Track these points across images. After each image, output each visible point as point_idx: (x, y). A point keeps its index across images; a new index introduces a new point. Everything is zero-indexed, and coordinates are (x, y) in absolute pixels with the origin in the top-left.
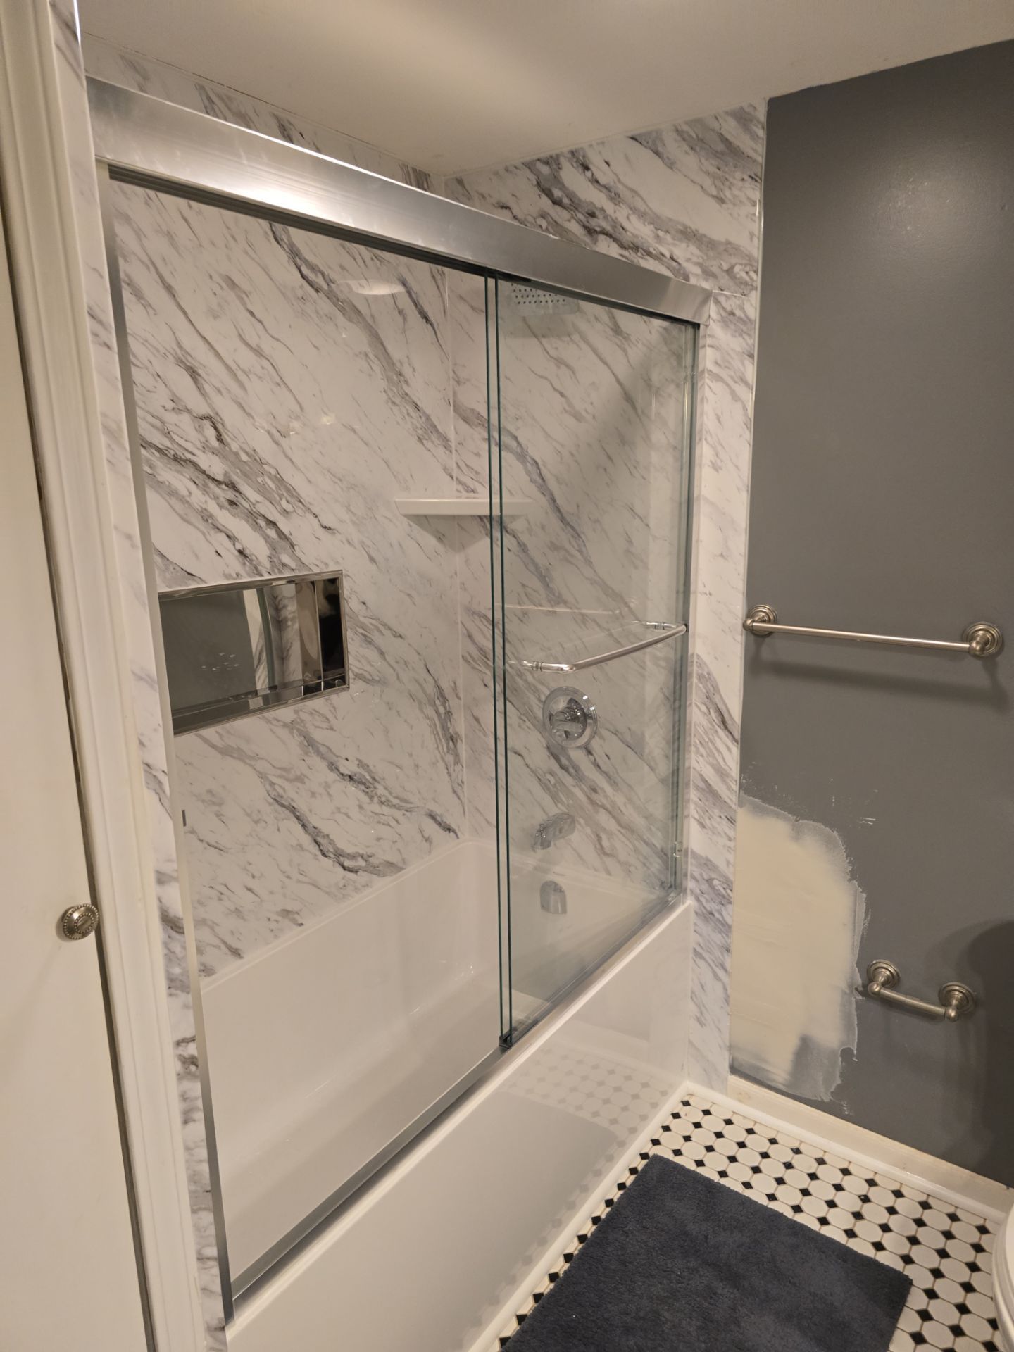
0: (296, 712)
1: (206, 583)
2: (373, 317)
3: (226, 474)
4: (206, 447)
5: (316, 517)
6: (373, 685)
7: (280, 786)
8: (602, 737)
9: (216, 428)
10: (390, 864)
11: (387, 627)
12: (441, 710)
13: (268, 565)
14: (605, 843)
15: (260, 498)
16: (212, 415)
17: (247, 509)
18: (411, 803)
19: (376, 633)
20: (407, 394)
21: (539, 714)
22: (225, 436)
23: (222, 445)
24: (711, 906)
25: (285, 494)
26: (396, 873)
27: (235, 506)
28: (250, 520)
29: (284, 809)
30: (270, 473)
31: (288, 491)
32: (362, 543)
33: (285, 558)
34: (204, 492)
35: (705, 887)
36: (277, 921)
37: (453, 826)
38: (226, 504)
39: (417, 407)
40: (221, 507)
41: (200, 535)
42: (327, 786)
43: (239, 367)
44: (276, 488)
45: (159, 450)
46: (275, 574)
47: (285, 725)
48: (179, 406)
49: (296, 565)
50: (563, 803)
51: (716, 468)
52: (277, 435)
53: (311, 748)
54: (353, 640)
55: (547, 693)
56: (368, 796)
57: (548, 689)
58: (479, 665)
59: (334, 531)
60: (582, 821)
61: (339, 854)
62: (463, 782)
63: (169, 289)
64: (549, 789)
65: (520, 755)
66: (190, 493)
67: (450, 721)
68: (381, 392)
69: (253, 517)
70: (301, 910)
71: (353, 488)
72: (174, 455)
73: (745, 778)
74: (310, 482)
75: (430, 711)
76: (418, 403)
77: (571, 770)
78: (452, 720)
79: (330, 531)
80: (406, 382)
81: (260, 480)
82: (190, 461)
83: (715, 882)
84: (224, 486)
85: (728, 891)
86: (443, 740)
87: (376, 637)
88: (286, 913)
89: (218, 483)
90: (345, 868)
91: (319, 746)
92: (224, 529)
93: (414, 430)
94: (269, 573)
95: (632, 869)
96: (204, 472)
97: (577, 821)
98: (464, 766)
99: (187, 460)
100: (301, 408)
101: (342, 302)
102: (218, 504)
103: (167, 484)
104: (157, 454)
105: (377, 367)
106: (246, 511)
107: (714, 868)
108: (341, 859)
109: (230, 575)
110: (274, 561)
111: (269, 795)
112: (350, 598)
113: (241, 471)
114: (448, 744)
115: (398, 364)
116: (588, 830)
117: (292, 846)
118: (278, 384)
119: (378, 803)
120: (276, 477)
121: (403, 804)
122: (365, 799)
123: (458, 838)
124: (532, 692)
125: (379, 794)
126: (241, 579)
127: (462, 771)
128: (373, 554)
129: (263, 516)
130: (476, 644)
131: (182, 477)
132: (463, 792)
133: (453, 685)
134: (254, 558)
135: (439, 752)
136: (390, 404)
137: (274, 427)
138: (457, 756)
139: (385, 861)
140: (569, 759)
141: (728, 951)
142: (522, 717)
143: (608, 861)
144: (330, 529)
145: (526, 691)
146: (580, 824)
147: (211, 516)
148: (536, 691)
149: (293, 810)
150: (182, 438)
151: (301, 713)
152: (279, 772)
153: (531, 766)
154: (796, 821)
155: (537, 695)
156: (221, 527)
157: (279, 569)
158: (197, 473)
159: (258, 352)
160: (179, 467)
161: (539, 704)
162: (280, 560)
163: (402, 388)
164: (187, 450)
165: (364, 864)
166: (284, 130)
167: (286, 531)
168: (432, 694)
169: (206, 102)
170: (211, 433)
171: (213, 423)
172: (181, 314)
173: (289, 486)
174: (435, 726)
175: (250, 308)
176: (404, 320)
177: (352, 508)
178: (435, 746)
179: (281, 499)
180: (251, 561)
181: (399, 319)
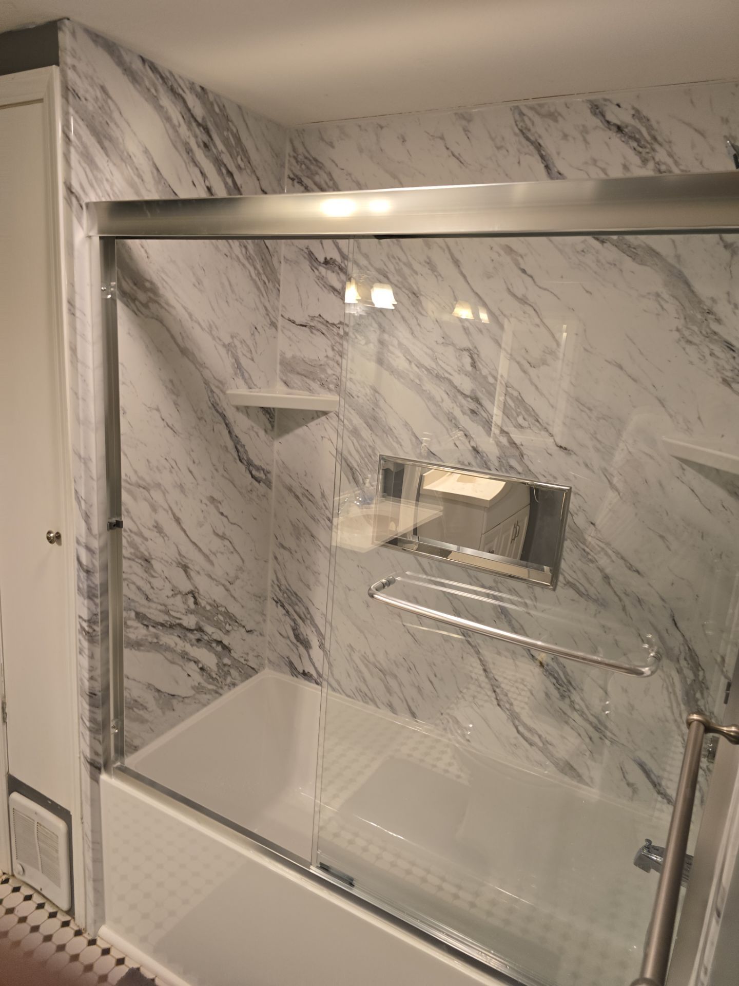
1: (443, 462)
2: (678, 257)
3: (473, 391)
4: (461, 370)
5: (552, 436)
6: (587, 601)
9: (472, 358)
10: (573, 769)
11: (620, 556)
12: (689, 674)
13: (497, 463)
15: (498, 412)
16: (472, 348)
17: (485, 418)
19: (602, 556)
20: (715, 333)
22: (478, 364)
23: (474, 370)
25: (523, 413)
27: (475, 414)
28: (486, 427)
30: (512, 395)
31: (527, 410)
32: (604, 470)
33: (513, 463)
34: (453, 401)
38: (469, 412)
39: (729, 346)
40: (464, 413)
41: (444, 429)
42: (515, 656)
43: (502, 313)
44: (515, 406)
45: (427, 370)
46: (502, 471)
48: (447, 342)
49: (523, 471)
52: (527, 366)
54: (571, 550)
56: (559, 692)
59: (571, 452)
61: (515, 716)
66: (443, 400)
68: (671, 331)
72: (436, 374)
74: (552, 406)
75: (668, 665)
76: (733, 342)
78: (705, 694)
79: (565, 451)
80: (718, 321)
81: (501, 398)
82: (447, 379)
84: (469, 399)
89: (465, 396)
90: (519, 732)
92: (463, 429)
93: (718, 371)
94: (497, 470)
96: (456, 387)
99: (445, 378)
100: (558, 345)
101: (635, 248)
102: (462, 411)
103: (428, 392)
104: (425, 372)
105: (671, 307)
106: (484, 419)
108: (517, 723)
109: (463, 462)
110: (502, 462)
112: (577, 514)
113: (486, 390)
115: (709, 303)
118: (538, 326)
119: (570, 706)
120: (517, 398)
121: (602, 728)
122: (555, 692)
125: (572, 699)
128: (616, 484)
129: (498, 426)
131: (439, 389)
134: (485, 455)
136: (683, 343)
137: (524, 358)
139: (567, 762)
144: (565, 449)
147: (455, 418)
149: (478, 652)
150: (444, 363)
151: (499, 585)
156: (461, 427)
157: (506, 469)
158: (450, 387)
159: (523, 301)
160: (438, 382)
162: (508, 463)
163: (708, 326)
164: (446, 371)
165: (541, 744)
166: (597, 109)
167: (518, 442)
168: (676, 651)
169: (517, 117)
170: (467, 361)
171: (470, 354)
172: (461, 278)
173: (529, 407)
174: (673, 685)
175: (523, 266)
176: (734, 253)
177: (599, 437)
178: (668, 704)
179: (518, 416)
180: (482, 457)
181: (726, 254)
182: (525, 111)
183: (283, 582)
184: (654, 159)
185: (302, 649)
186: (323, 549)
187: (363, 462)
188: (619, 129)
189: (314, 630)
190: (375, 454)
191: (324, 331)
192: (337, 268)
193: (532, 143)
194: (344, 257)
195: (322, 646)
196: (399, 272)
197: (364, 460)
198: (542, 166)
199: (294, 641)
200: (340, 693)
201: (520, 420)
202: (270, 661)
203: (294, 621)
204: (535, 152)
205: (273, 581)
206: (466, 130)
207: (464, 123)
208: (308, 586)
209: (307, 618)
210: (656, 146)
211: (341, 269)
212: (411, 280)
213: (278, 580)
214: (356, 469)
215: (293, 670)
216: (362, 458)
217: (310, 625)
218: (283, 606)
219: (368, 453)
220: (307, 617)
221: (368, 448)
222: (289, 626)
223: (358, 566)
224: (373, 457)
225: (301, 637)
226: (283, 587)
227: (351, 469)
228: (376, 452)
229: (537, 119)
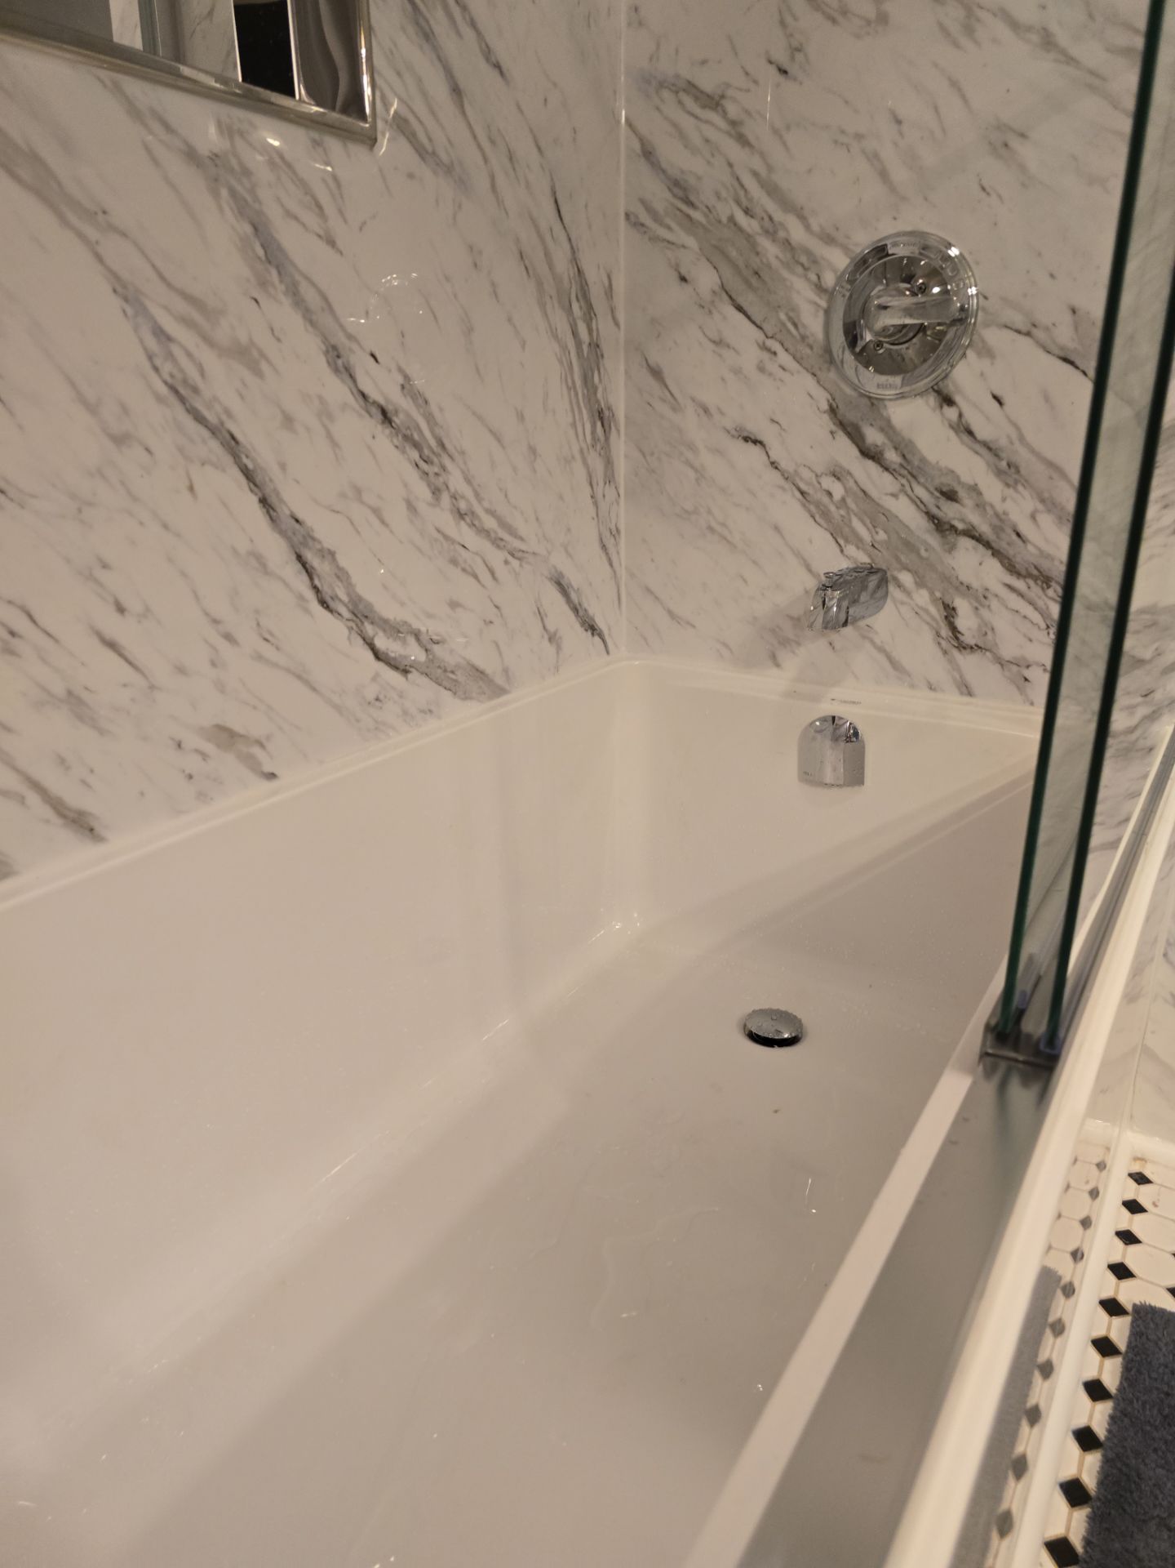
0: (223, 130)
7: (189, 355)
8: (987, 352)
10: (479, 673)
14: (966, 621)
18: (522, 539)
21: (814, 324)
26: (490, 698)
29: (205, 433)
36: (204, 756)
37: (601, 623)
42: (326, 413)
47: (191, 155)
50: (859, 542)
53: (273, 272)
55: (841, 261)
56: (429, 485)
57: (846, 249)
58: (669, 228)
60: (906, 578)
61: (361, 615)
62: (618, 531)
64: (826, 514)
65: (756, 442)
67: (599, 370)
70: (268, 738)
77: (892, 456)
78: (602, 369)
86: (585, 412)
88: (226, 737)
90: (378, 655)
91: (299, 275)
97: (895, 579)
98: (622, 493)
108: (369, 629)
111: (156, 369)
114: (594, 426)
116: (922, 597)
117: (235, 551)
119: (452, 511)
121: (506, 537)
122: (422, 491)
123: (608, 653)
124: (800, 270)
127: (618, 503)
130: (664, 171)
132: (618, 553)
133: (606, 283)
135: (577, 435)
138: (609, 463)
139: (468, 663)
140: (887, 428)
142: (770, 343)
143: (969, 663)
145: (785, 273)
146: (899, 585)
149: (232, 444)
152: (181, 306)
153: (783, 465)
155: (814, 278)
161: (817, 299)
165: (423, 656)
168: (566, 284)
174: (570, 366)
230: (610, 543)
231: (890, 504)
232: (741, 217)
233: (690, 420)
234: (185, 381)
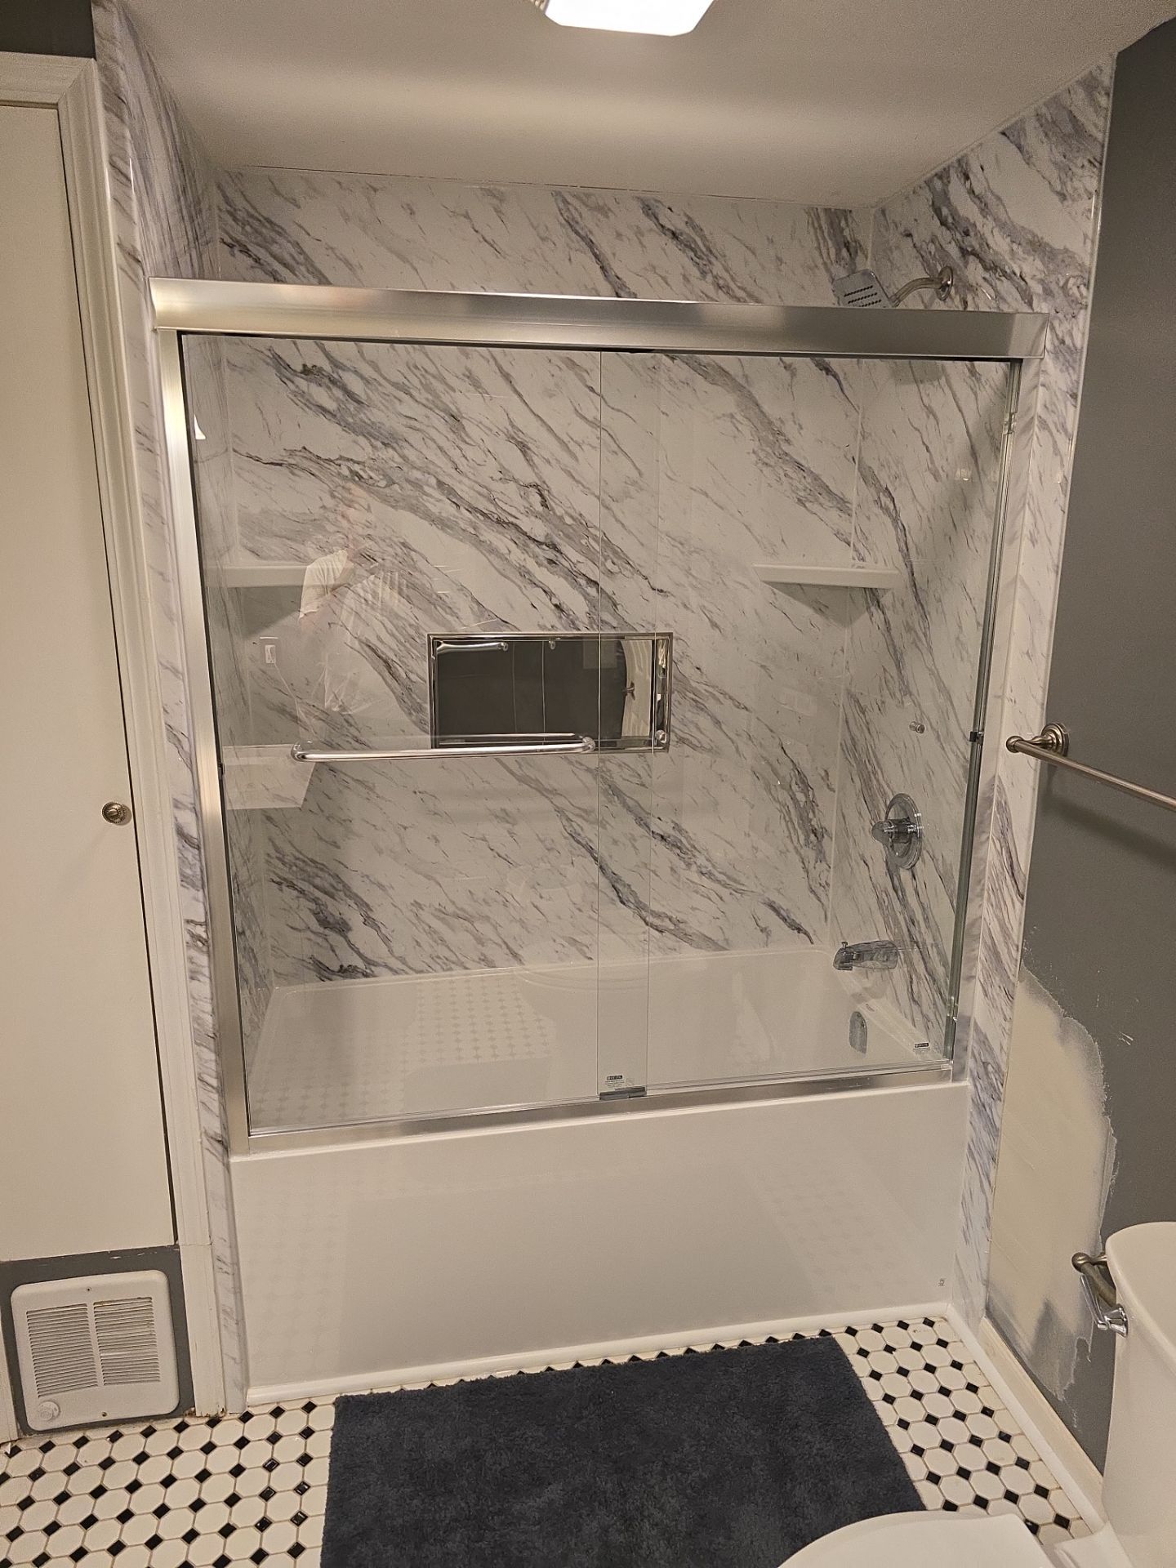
0: (602, 761)
1: (519, 630)
2: (746, 376)
3: (548, 535)
4: (529, 512)
5: (646, 579)
6: (701, 753)
7: (579, 825)
8: (923, 861)
9: (541, 495)
10: (708, 939)
11: (727, 696)
12: (801, 797)
13: (586, 621)
14: (915, 987)
15: (582, 559)
16: (539, 483)
17: (567, 568)
18: (744, 885)
19: (712, 701)
20: (786, 454)
22: (550, 502)
23: (546, 509)
24: (985, 1097)
25: (611, 556)
26: (715, 950)
27: (554, 564)
28: (569, 578)
29: (581, 847)
30: (596, 536)
31: (615, 553)
32: (703, 608)
33: (607, 617)
34: (524, 551)
35: (981, 1070)
36: (563, 946)
37: (805, 927)
38: (546, 562)
39: (800, 467)
40: (540, 565)
41: (517, 589)
42: (633, 839)
43: (572, 439)
44: (601, 549)
45: (483, 514)
46: (594, 629)
47: (588, 770)
48: (505, 476)
49: (618, 624)
50: (891, 930)
51: (1033, 541)
52: (608, 500)
53: (616, 797)
54: (680, 702)
55: (891, 796)
56: (684, 861)
57: (892, 791)
58: (850, 756)
59: (668, 594)
61: (642, 908)
62: (827, 884)
63: (507, 377)
64: (883, 911)
65: (867, 865)
66: (510, 551)
67: (814, 812)
68: (749, 453)
69: (573, 575)
70: (590, 945)
71: (697, 553)
72: (497, 519)
73: (1026, 946)
74: (642, 545)
75: (784, 796)
76: (803, 462)
77: (900, 893)
78: (816, 812)
79: (662, 594)
80: (788, 441)
81: (583, 542)
82: (512, 524)
83: (990, 1068)
84: (544, 547)
85: (999, 1085)
86: (800, 832)
87: (711, 704)
88: (573, 942)
89: (539, 543)
90: (647, 924)
91: (626, 797)
92: (541, 585)
93: (793, 491)
94: (587, 628)
95: (930, 1024)
96: (525, 534)
97: (899, 955)
98: (832, 866)
99: (509, 522)
100: (640, 474)
101: (705, 367)
102: (537, 563)
103: (488, 542)
104: (481, 518)
105: (746, 428)
107: (990, 1050)
108: (645, 913)
109: (545, 627)
110: (592, 618)
111: (565, 830)
112: (681, 662)
113: (564, 533)
114: (808, 837)
115: (778, 424)
116: (905, 968)
117: (587, 883)
118: (617, 454)
119: (698, 872)
120: (602, 539)
121: (731, 883)
122: (680, 863)
123: (812, 943)
124: (881, 793)
125: (699, 864)
126: (556, 631)
127: (828, 871)
128: (716, 619)
129: (584, 575)
130: (850, 732)
131: (503, 538)
132: (827, 895)
133: (823, 774)
134: (571, 613)
135: (792, 841)
136: (760, 465)
137: (605, 492)
138: (820, 852)
139: (701, 933)
140: (899, 879)
141: (994, 1160)
142: (872, 822)
143: (915, 1007)
144: (662, 591)
145: (876, 791)
146: (900, 959)
147: (529, 572)
148: (884, 794)
149: (591, 850)
150: (506, 504)
151: (607, 763)
152: (578, 811)
153: (873, 879)
154: (1065, 1016)
156: (537, 582)
157: (598, 626)
158: (518, 534)
159: (595, 424)
160: (501, 529)
162: (601, 618)
163: (780, 447)
164: (511, 515)
165: (672, 927)
166: (649, 210)
167: (609, 591)
168: (788, 779)
169: (561, 205)
170: (536, 499)
171: (539, 490)
172: (516, 397)
173: (617, 549)
174: (789, 812)
175: (589, 384)
176: (793, 375)
177: (694, 573)
178: (787, 834)
179: (606, 560)
180: (568, 616)
181: (786, 375)
182: (570, 199)
183: (288, 849)
184: (711, 272)
185: (335, 938)
186: (352, 783)
187: (402, 648)
188: (674, 235)
189: (351, 902)
190: (421, 636)
191: (314, 471)
192: (327, 380)
193: (583, 238)
194: (336, 364)
195: (368, 921)
196: (427, 388)
197: (405, 646)
198: (598, 267)
199: (321, 930)
200: (407, 973)
201: (609, 565)
202: (278, 974)
203: (315, 900)
204: (587, 249)
205: (268, 855)
206: (498, 211)
207: (496, 202)
208: (335, 845)
209: (337, 890)
210: (713, 259)
211: (333, 382)
212: (446, 399)
213: (277, 850)
214: (393, 660)
215: (323, 972)
216: (401, 643)
217: (345, 898)
218: (292, 886)
219: (409, 635)
220: (339, 888)
221: (408, 628)
222: (308, 911)
223: (415, 793)
224: (418, 640)
225: (331, 920)
226: (288, 859)
227: (386, 662)
228: (421, 631)
229: (584, 210)
230: (820, 891)
231: (898, 914)
232: (867, 762)
233: (851, 843)
234: (575, 833)
